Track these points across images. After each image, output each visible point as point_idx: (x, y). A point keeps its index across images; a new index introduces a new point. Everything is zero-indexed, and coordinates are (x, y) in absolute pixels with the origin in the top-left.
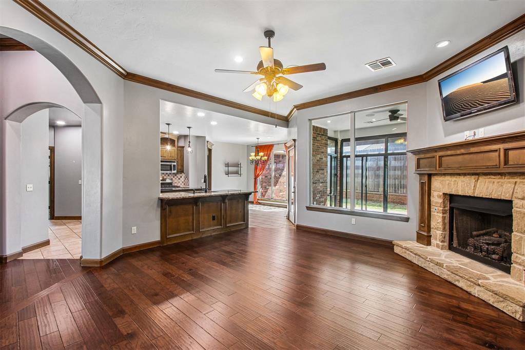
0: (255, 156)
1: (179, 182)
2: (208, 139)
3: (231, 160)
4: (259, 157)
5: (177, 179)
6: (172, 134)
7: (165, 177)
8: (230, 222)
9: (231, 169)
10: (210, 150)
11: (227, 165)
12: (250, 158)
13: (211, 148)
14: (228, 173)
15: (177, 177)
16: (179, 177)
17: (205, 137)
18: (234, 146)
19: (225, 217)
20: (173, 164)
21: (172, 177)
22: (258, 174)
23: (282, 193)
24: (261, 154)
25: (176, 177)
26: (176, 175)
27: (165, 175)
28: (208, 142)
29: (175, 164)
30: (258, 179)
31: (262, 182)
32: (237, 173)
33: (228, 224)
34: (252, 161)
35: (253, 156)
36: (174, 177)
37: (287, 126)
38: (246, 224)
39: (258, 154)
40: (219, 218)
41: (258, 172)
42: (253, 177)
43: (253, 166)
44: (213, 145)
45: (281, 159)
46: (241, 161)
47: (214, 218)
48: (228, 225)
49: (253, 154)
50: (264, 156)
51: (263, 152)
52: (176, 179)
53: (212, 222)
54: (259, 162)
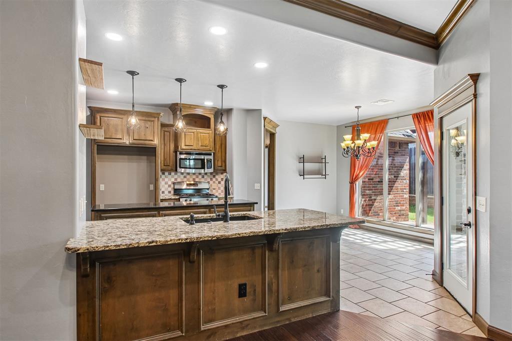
0: (353, 139)
1: (219, 188)
2: (265, 113)
3: (308, 152)
4: (359, 143)
5: (217, 182)
6: (204, 108)
7: (197, 180)
8: (291, 300)
9: (309, 166)
10: (272, 136)
11: (302, 160)
12: (343, 145)
13: (274, 131)
14: (303, 174)
15: (217, 180)
16: (220, 180)
17: (260, 110)
18: (314, 126)
19: (274, 287)
20: (206, 157)
21: (209, 180)
22: (357, 176)
23: (399, 208)
24: (365, 136)
25: (214, 180)
26: (214, 176)
27: (197, 177)
28: (265, 118)
29: (211, 157)
30: (357, 183)
31: (364, 188)
32: (318, 172)
33: (283, 304)
34: (347, 150)
35: (348, 140)
36: (211, 179)
37: (436, 61)
38: (332, 301)
39: (359, 136)
40: (259, 289)
41: (357, 171)
42: (347, 179)
43: (347, 161)
44: (278, 126)
45: (398, 148)
46: (326, 153)
47: (242, 291)
48: (282, 309)
49: (348, 137)
50: (369, 140)
51: (367, 132)
52: (214, 182)
53: (237, 302)
54: (361, 151)
